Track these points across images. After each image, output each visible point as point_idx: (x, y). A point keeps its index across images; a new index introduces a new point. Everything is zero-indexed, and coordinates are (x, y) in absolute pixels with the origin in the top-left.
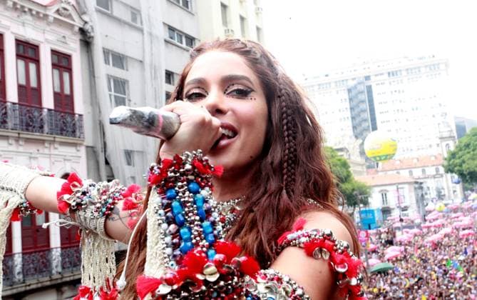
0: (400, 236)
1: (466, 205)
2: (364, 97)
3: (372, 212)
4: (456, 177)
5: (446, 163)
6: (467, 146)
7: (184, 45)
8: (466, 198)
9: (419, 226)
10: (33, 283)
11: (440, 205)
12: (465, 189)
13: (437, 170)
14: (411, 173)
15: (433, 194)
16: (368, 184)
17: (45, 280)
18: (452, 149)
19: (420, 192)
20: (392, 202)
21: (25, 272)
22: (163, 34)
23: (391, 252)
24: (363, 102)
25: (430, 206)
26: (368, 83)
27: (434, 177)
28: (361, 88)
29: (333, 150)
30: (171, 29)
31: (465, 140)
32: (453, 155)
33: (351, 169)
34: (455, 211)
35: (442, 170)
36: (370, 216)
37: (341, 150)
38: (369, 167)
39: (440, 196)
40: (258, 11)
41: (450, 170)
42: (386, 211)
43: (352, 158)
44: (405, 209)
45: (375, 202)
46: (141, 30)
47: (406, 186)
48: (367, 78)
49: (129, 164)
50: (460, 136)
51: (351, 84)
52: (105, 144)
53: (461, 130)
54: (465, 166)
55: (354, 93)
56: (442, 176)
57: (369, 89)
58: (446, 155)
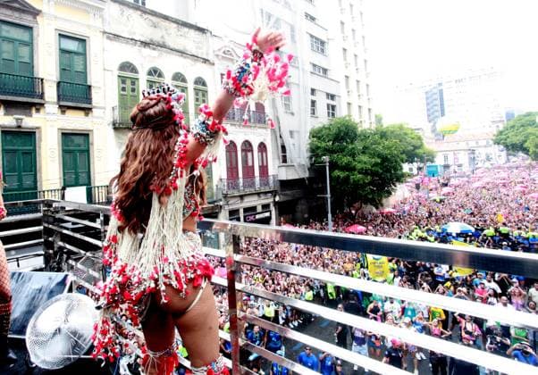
0: (453, 182)
1: (508, 165)
2: (437, 96)
3: (436, 166)
4: (502, 147)
5: (494, 138)
6: (513, 127)
7: (321, 74)
8: (508, 160)
9: (468, 176)
10: (248, 191)
11: (488, 164)
12: (508, 155)
13: (488, 142)
14: (467, 144)
15: (483, 157)
16: (435, 150)
17: (253, 191)
18: (501, 129)
19: (472, 156)
20: (450, 162)
21: (244, 186)
22: (310, 68)
23: (446, 190)
24: (436, 100)
25: (480, 165)
26: (440, 88)
27: (485, 147)
28: (435, 91)
29: (412, 130)
30: (314, 65)
31: (511, 123)
32: (501, 133)
33: (424, 142)
34: (499, 168)
35: (491, 142)
36: (434, 169)
37: (418, 129)
38: (436, 140)
39: (488, 159)
40: (365, 51)
41: (497, 143)
42: (447, 167)
43: (426, 135)
44: (460, 166)
45: (439, 161)
46: (298, 68)
47: (462, 152)
48: (440, 84)
49: (292, 137)
50: (508, 120)
51: (428, 89)
52: (280, 128)
53: (509, 116)
54: (508, 140)
55: (429, 95)
56: (491, 146)
57: (441, 92)
58: (495, 133)
